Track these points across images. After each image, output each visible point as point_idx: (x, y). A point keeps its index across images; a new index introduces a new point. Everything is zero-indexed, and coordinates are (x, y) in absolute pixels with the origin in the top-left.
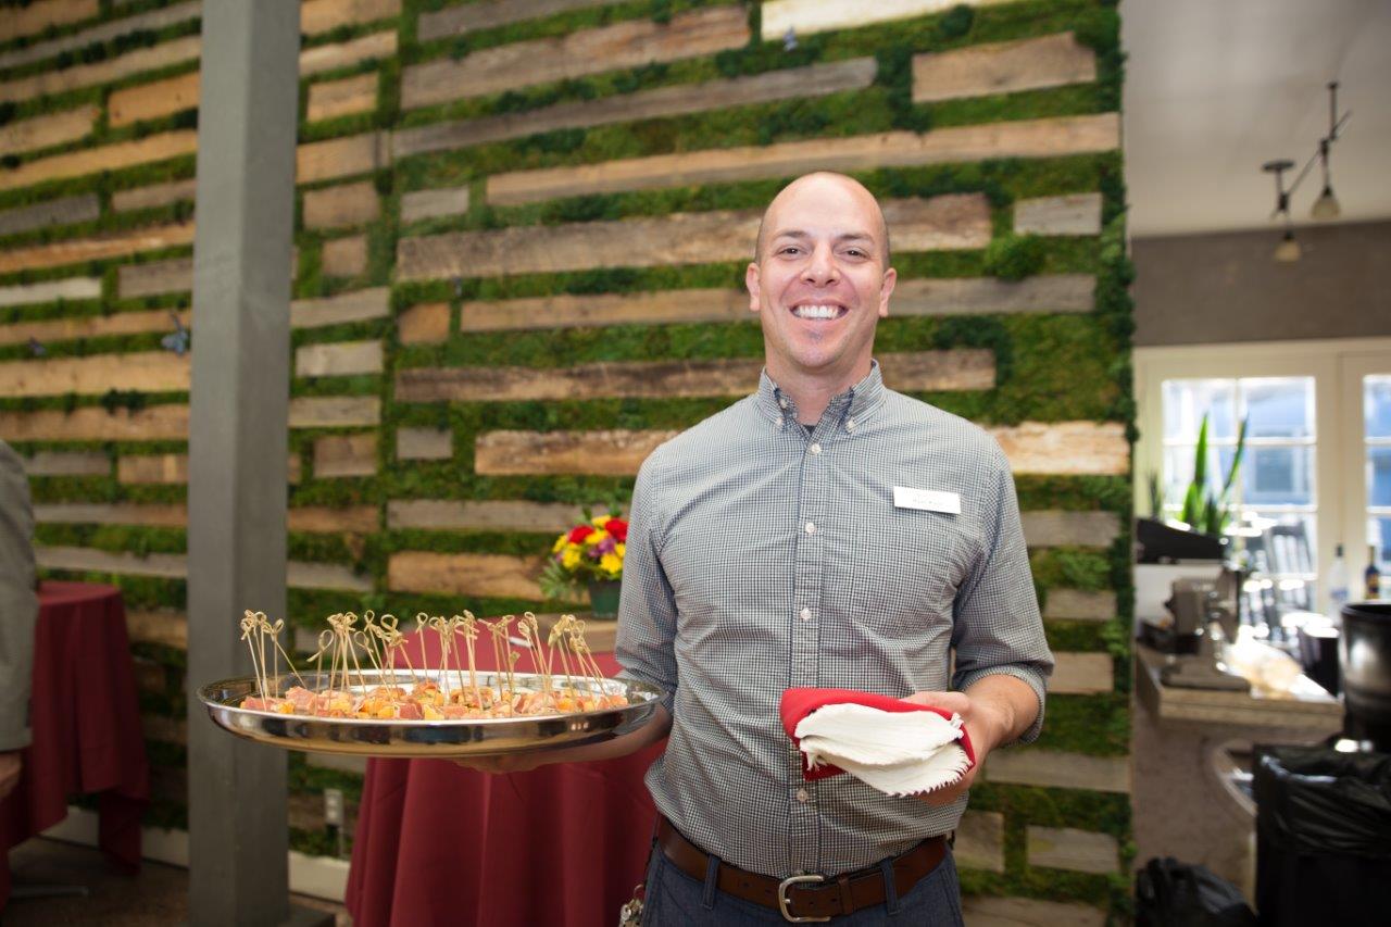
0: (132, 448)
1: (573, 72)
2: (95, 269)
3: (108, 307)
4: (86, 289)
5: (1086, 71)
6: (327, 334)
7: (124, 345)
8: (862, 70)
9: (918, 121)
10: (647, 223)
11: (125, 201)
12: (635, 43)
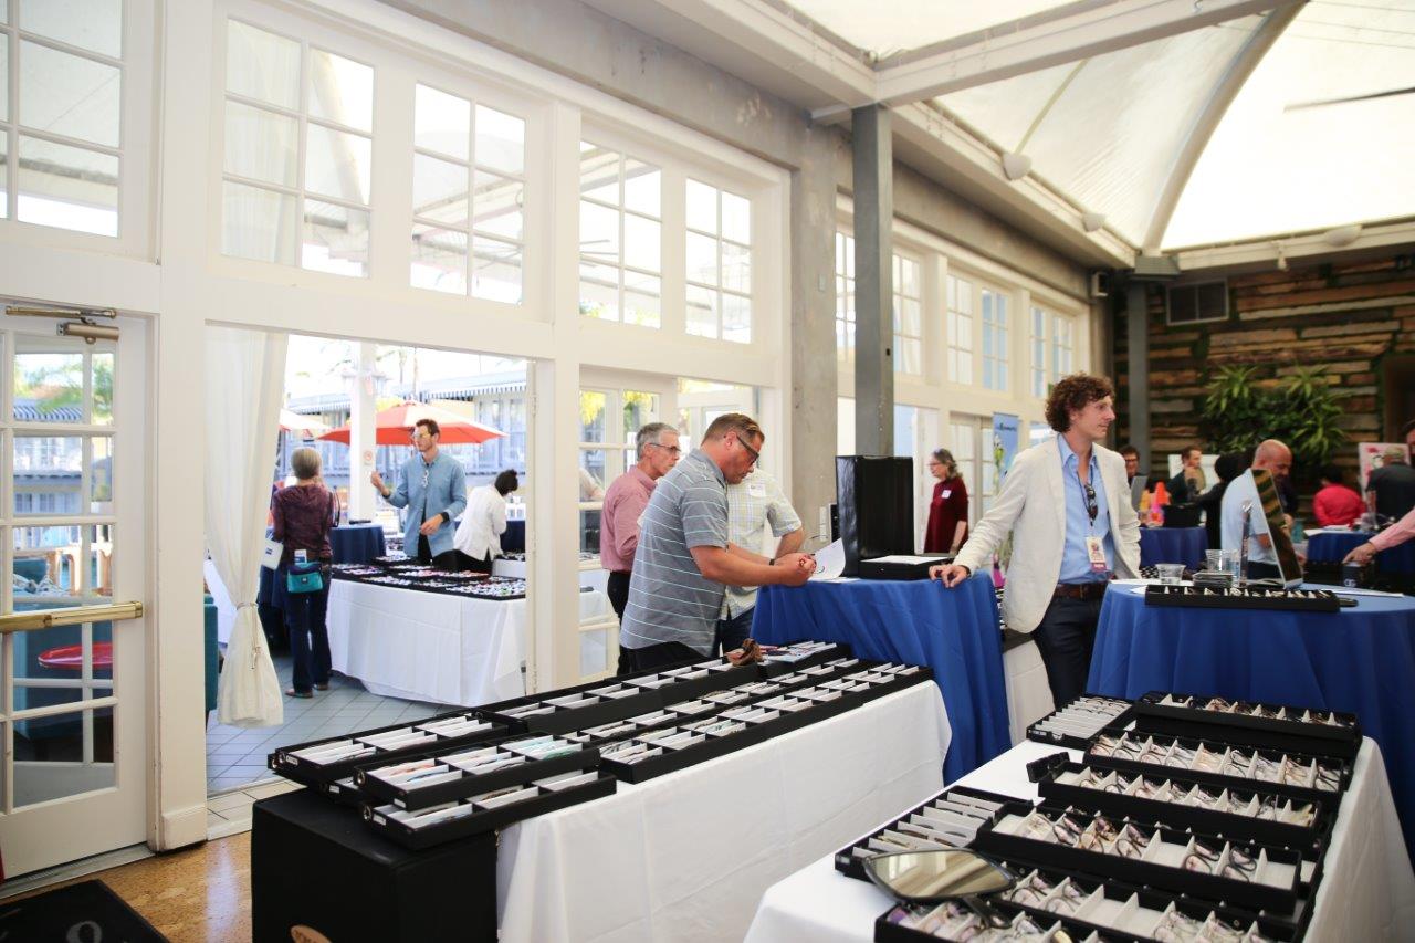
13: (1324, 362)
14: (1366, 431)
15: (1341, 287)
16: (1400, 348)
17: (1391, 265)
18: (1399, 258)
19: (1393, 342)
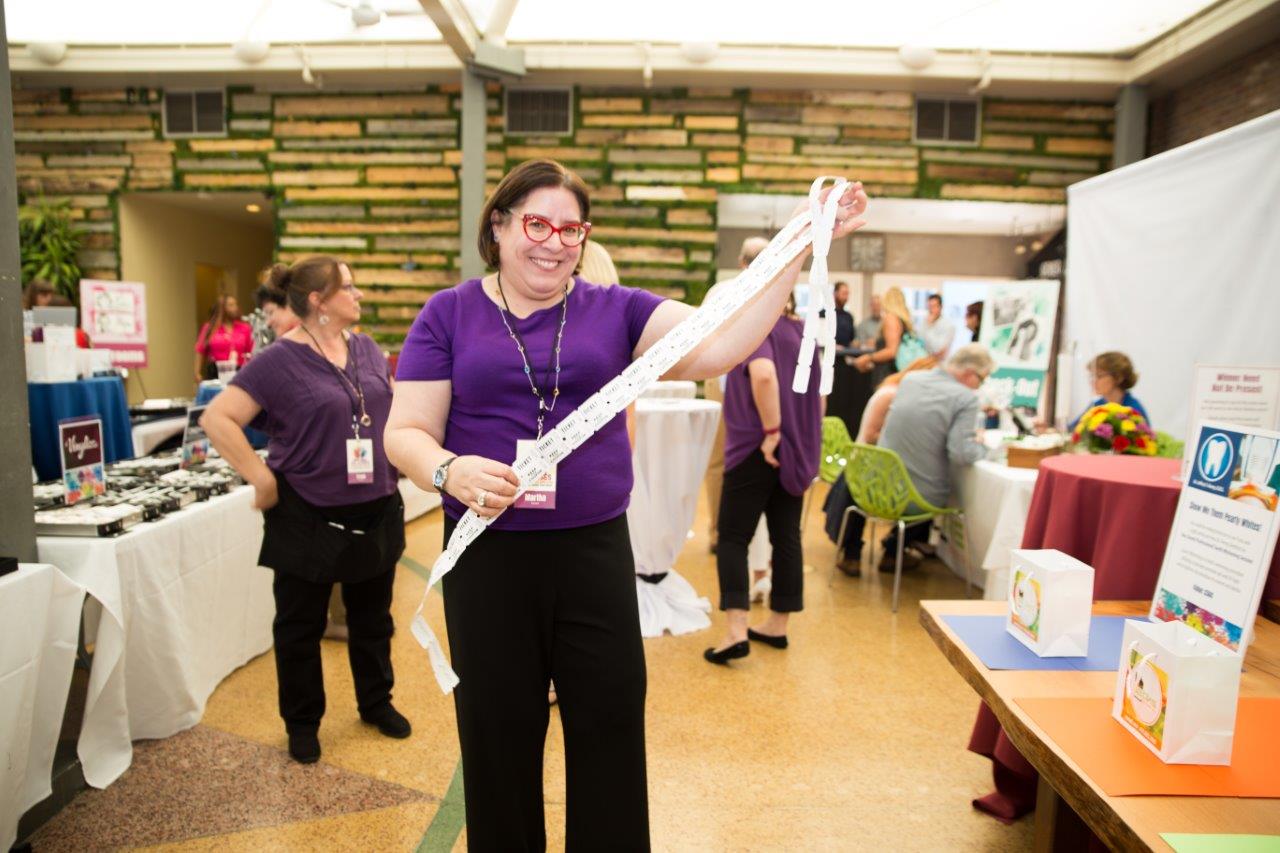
0: (385, 305)
2: (362, 236)
3: (370, 251)
4: (361, 244)
7: (380, 266)
8: (653, 212)
9: (667, 227)
11: (376, 211)
13: (67, 193)
14: (106, 269)
15: (80, 114)
16: (132, 185)
17: (123, 96)
18: (130, 91)
19: (126, 179)
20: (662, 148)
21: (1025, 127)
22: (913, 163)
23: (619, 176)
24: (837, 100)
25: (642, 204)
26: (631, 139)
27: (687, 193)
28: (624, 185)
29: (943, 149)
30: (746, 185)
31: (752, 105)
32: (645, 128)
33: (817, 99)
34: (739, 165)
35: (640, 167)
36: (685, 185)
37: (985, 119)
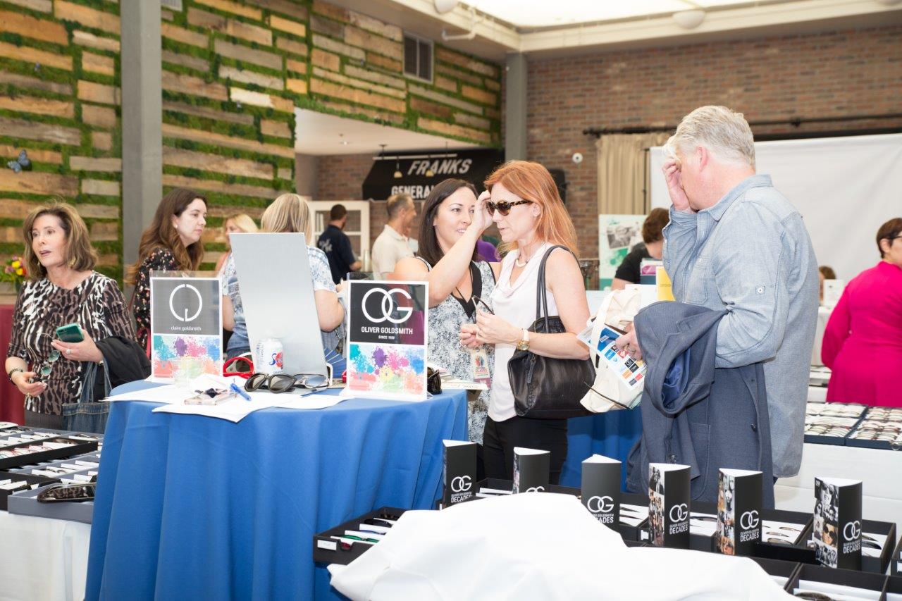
1: (183, 90)
5: (288, 135)
6: (97, 175)
8: (250, 119)
9: (261, 138)
10: (203, 155)
12: (199, 86)
20: (254, 45)
21: (453, 73)
22: (402, 95)
23: (225, 73)
24: (364, 24)
25: (244, 108)
26: (230, 30)
27: (274, 102)
28: (229, 83)
29: (418, 84)
30: (312, 101)
31: (315, 15)
32: (241, 19)
33: (352, 20)
34: (307, 77)
35: (240, 66)
36: (273, 92)
37: (437, 61)
